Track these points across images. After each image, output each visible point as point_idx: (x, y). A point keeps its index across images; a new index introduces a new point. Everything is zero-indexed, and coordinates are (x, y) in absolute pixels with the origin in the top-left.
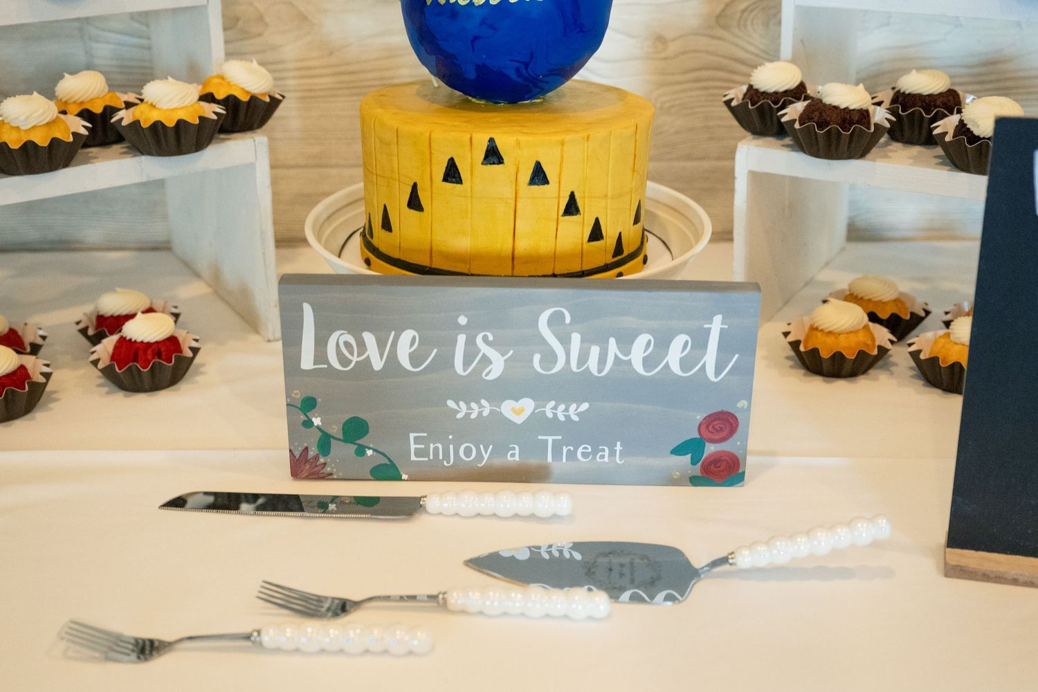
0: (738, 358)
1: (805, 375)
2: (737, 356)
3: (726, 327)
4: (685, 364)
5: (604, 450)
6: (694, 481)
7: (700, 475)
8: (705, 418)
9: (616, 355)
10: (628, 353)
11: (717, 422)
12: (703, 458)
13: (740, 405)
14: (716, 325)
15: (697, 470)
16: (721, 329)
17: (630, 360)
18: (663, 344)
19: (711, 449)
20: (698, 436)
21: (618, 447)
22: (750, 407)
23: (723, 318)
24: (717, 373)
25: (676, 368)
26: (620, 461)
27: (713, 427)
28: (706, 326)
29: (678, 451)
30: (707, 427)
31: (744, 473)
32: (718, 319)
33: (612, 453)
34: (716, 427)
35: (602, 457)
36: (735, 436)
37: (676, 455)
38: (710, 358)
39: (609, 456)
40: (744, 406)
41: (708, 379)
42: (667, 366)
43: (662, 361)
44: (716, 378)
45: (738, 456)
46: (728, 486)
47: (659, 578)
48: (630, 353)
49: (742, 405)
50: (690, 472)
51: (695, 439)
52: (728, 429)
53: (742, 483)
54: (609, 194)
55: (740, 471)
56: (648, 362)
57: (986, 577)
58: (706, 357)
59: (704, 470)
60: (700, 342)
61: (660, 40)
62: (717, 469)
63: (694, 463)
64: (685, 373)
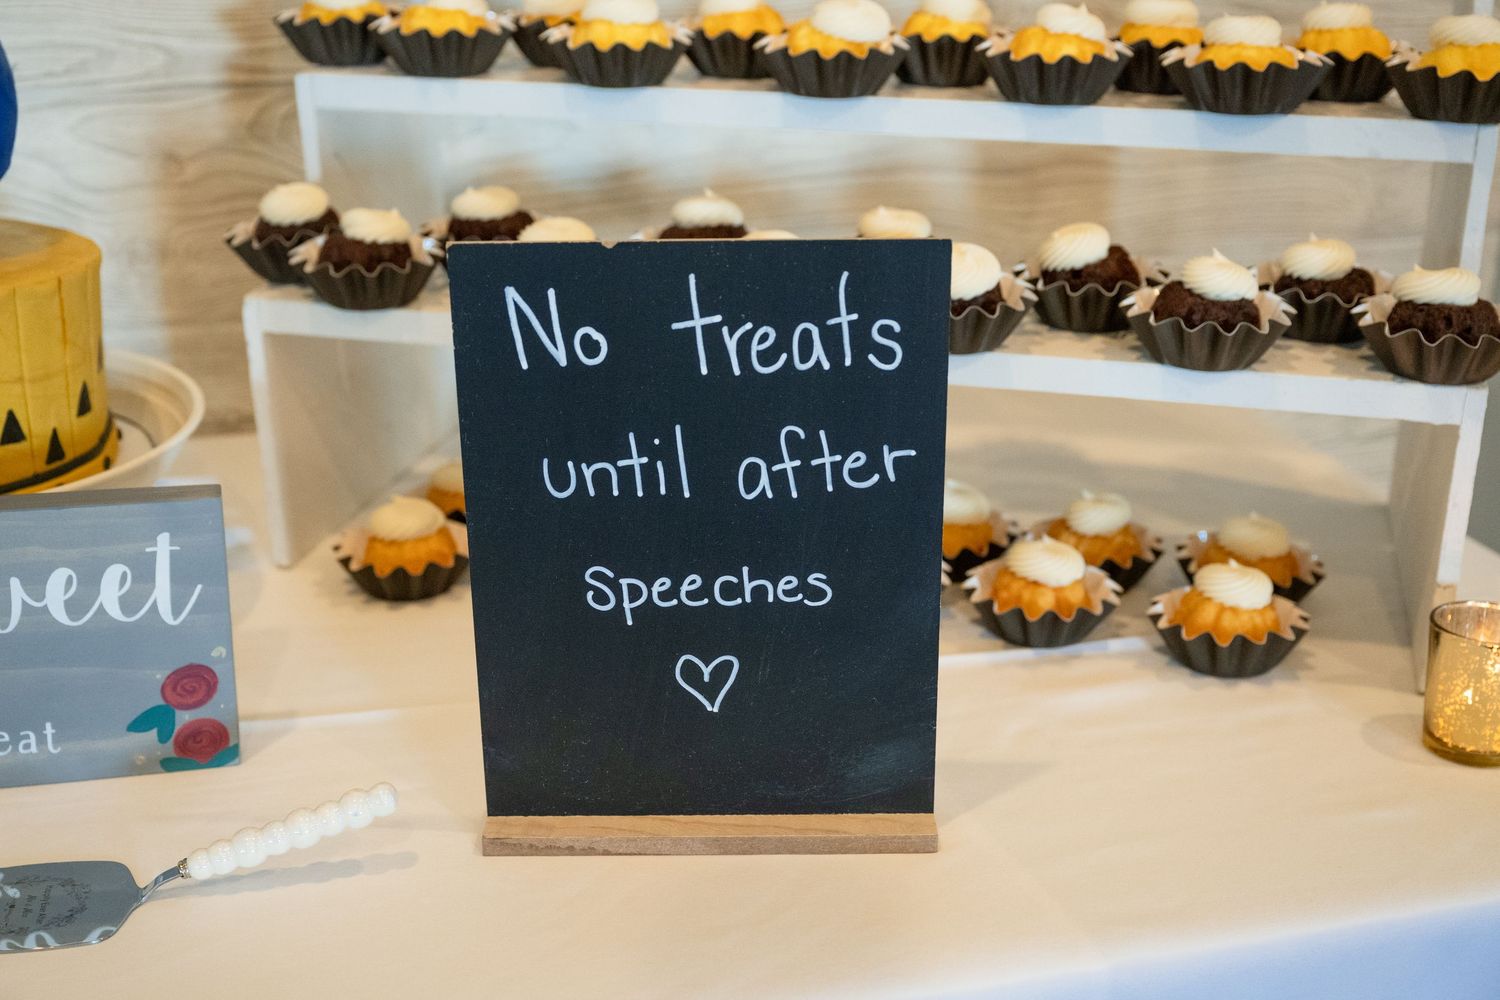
0: (202, 590)
1: (367, 602)
2: (199, 587)
3: (178, 548)
4: (128, 604)
5: (28, 737)
6: (168, 765)
7: (174, 755)
8: (169, 677)
9: (24, 602)
10: (41, 597)
11: (185, 681)
12: (176, 731)
13: (215, 654)
14: (163, 548)
15: (169, 749)
16: (171, 551)
17: (46, 606)
18: (89, 580)
19: (184, 718)
20: (161, 702)
21: (49, 730)
22: (232, 654)
23: (172, 536)
24: (176, 613)
25: (115, 612)
26: (55, 748)
27: (183, 687)
28: (148, 550)
29: (138, 725)
30: (174, 689)
31: (237, 746)
32: (164, 539)
33: (41, 740)
34: (187, 687)
35: (27, 746)
36: (216, 697)
37: (135, 731)
38: (162, 592)
39: (37, 745)
40: (221, 655)
41: (164, 622)
42: (101, 610)
43: (93, 604)
44: (175, 619)
45: (226, 725)
46: (218, 766)
47: (83, 909)
48: (44, 597)
49: (219, 654)
50: (159, 753)
51: (159, 707)
52: (204, 688)
53: (237, 760)
54: (27, 375)
55: (232, 743)
56: (74, 607)
57: (534, 850)
58: (155, 591)
59: (180, 747)
60: (143, 572)
61: (171, 159)
62: (200, 745)
63: (163, 739)
64: (129, 617)
